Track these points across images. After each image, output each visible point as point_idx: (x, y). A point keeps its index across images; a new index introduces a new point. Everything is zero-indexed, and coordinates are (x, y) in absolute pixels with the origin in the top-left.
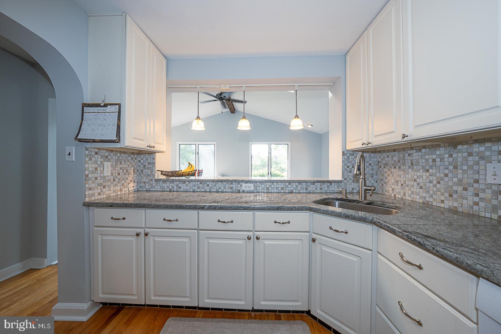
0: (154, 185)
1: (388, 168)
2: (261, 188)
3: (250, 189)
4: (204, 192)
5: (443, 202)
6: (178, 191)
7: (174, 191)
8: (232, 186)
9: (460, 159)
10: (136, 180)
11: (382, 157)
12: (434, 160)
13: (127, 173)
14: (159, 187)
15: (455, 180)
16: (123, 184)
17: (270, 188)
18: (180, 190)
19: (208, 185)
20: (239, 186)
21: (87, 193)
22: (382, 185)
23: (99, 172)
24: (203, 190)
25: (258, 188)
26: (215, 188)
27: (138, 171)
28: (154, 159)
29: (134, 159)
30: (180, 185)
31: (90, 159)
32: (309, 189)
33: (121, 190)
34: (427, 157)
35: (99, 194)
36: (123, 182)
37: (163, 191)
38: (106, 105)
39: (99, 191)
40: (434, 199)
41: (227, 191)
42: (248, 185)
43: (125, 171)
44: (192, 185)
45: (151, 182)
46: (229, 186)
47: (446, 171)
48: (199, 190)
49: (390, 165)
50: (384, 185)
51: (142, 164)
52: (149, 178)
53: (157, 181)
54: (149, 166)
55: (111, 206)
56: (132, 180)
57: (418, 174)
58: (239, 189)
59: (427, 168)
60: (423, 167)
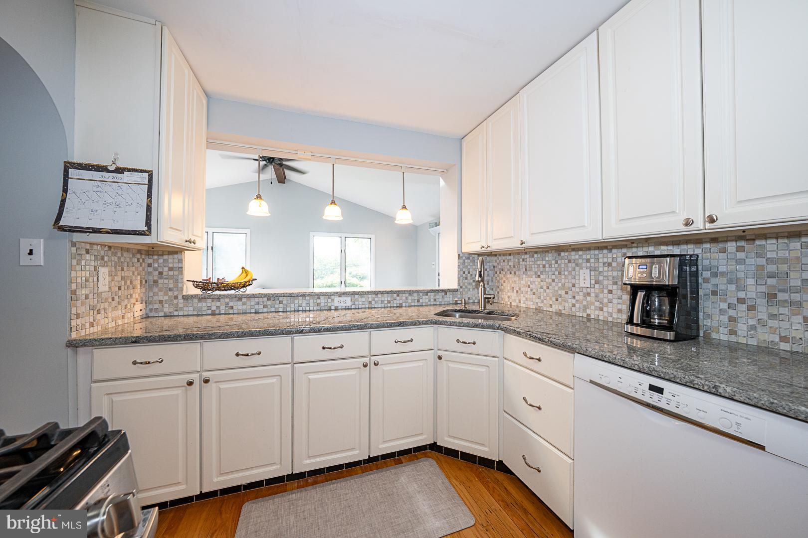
0: (181, 305)
1: (504, 273)
2: (361, 303)
3: (345, 305)
4: (275, 312)
5: (551, 306)
6: (229, 314)
7: (220, 314)
8: (319, 301)
9: (563, 265)
10: (144, 298)
11: (498, 262)
12: (544, 266)
13: (131, 286)
14: (191, 309)
15: (560, 284)
16: (126, 306)
17: (373, 302)
18: (231, 311)
19: (281, 302)
20: (329, 300)
21: (73, 323)
22: (498, 293)
23: (91, 285)
24: (273, 310)
25: (356, 303)
26: (293, 305)
27: (146, 282)
28: (181, 261)
29: (141, 260)
30: (231, 304)
31: (79, 263)
32: (421, 301)
33: (123, 317)
34: (538, 263)
35: (92, 325)
36: (126, 302)
37: (198, 315)
38: (120, 170)
39: (92, 320)
40: (545, 304)
41: (311, 309)
42: (343, 299)
43: (128, 282)
44: (253, 303)
45: (175, 301)
46: (315, 301)
47: (553, 277)
48: (265, 310)
49: (506, 270)
50: (500, 293)
51: (156, 269)
52: (170, 293)
53: (186, 298)
54: (171, 273)
55: (135, 342)
56: (139, 299)
57: (531, 279)
58: (329, 305)
59: (539, 274)
60: (536, 273)
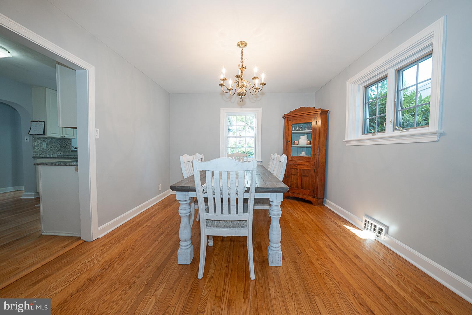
14: (73, 154)
23: (40, 146)
28: (71, 141)
29: (61, 141)
31: (35, 141)
33: (53, 154)
36: (54, 151)
38: (39, 122)
39: (40, 153)
43: (55, 146)
45: (69, 152)
51: (65, 144)
53: (72, 151)
54: (69, 145)
